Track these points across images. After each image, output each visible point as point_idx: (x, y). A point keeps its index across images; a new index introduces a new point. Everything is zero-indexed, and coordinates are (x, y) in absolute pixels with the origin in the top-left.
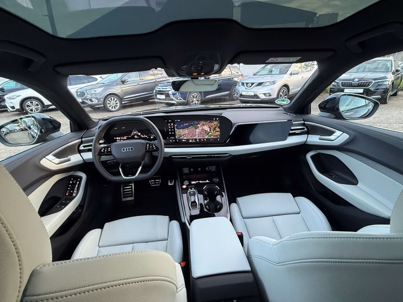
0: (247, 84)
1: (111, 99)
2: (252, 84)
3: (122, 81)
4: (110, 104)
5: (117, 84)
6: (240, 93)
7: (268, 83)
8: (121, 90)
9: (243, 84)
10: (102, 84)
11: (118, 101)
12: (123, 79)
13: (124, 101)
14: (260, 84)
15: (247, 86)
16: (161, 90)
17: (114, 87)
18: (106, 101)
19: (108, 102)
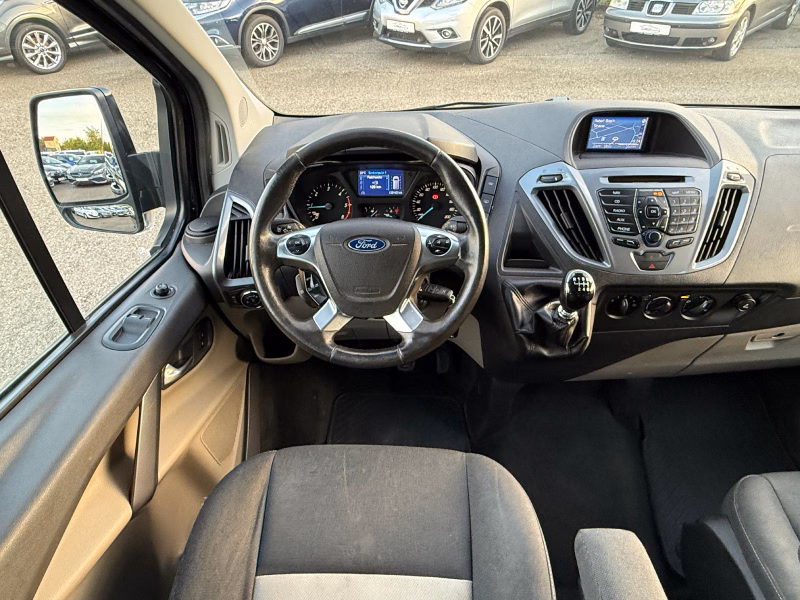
13: (74, 40)
18: (17, 42)
19: (24, 45)
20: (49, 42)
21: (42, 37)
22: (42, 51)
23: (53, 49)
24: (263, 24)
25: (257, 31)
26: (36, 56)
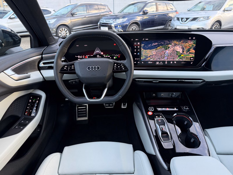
0: (182, 19)
1: (62, 29)
2: (187, 19)
3: (72, 14)
4: (61, 33)
5: (68, 17)
6: (175, 27)
7: (202, 18)
8: (71, 22)
9: (178, 19)
10: (54, 16)
11: (67, 32)
12: (73, 12)
13: (73, 31)
14: (194, 19)
15: (182, 21)
16: (105, 22)
17: (65, 19)
18: (58, 30)
19: (60, 32)
20: (66, 31)
21: (64, 30)
22: (64, 34)
23: (67, 33)
24: (134, 27)
25: (132, 29)
26: (62, 35)
